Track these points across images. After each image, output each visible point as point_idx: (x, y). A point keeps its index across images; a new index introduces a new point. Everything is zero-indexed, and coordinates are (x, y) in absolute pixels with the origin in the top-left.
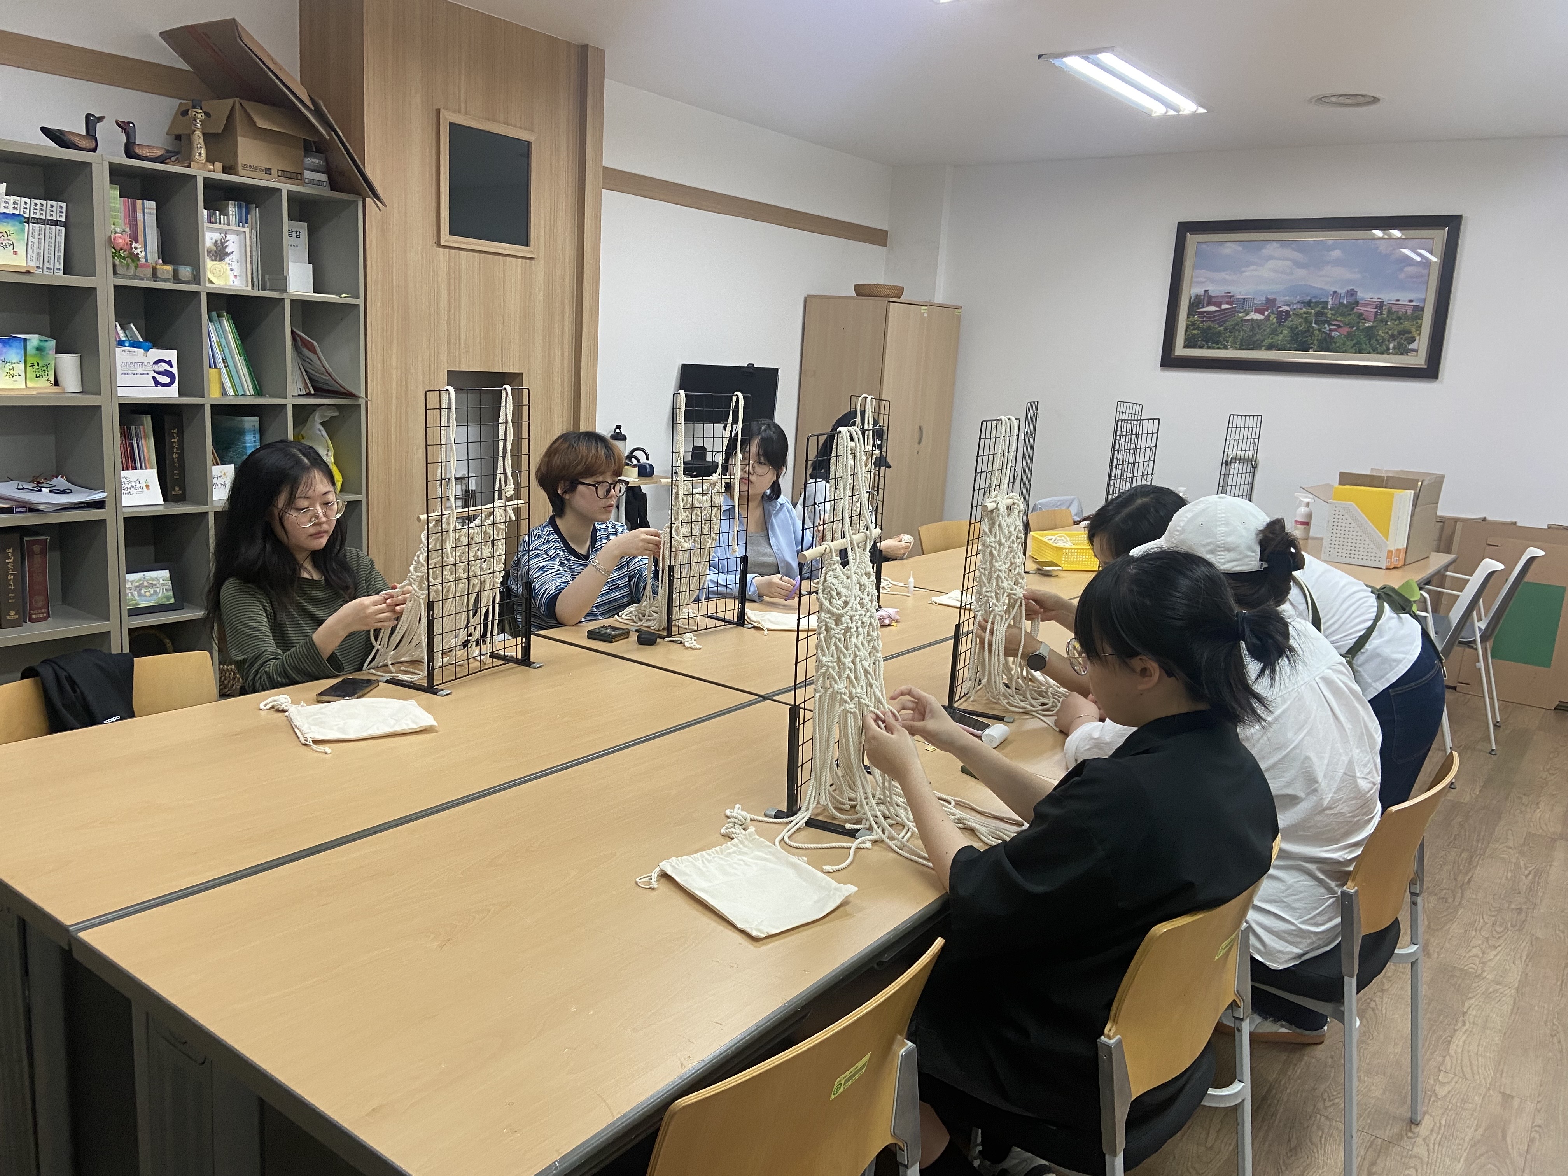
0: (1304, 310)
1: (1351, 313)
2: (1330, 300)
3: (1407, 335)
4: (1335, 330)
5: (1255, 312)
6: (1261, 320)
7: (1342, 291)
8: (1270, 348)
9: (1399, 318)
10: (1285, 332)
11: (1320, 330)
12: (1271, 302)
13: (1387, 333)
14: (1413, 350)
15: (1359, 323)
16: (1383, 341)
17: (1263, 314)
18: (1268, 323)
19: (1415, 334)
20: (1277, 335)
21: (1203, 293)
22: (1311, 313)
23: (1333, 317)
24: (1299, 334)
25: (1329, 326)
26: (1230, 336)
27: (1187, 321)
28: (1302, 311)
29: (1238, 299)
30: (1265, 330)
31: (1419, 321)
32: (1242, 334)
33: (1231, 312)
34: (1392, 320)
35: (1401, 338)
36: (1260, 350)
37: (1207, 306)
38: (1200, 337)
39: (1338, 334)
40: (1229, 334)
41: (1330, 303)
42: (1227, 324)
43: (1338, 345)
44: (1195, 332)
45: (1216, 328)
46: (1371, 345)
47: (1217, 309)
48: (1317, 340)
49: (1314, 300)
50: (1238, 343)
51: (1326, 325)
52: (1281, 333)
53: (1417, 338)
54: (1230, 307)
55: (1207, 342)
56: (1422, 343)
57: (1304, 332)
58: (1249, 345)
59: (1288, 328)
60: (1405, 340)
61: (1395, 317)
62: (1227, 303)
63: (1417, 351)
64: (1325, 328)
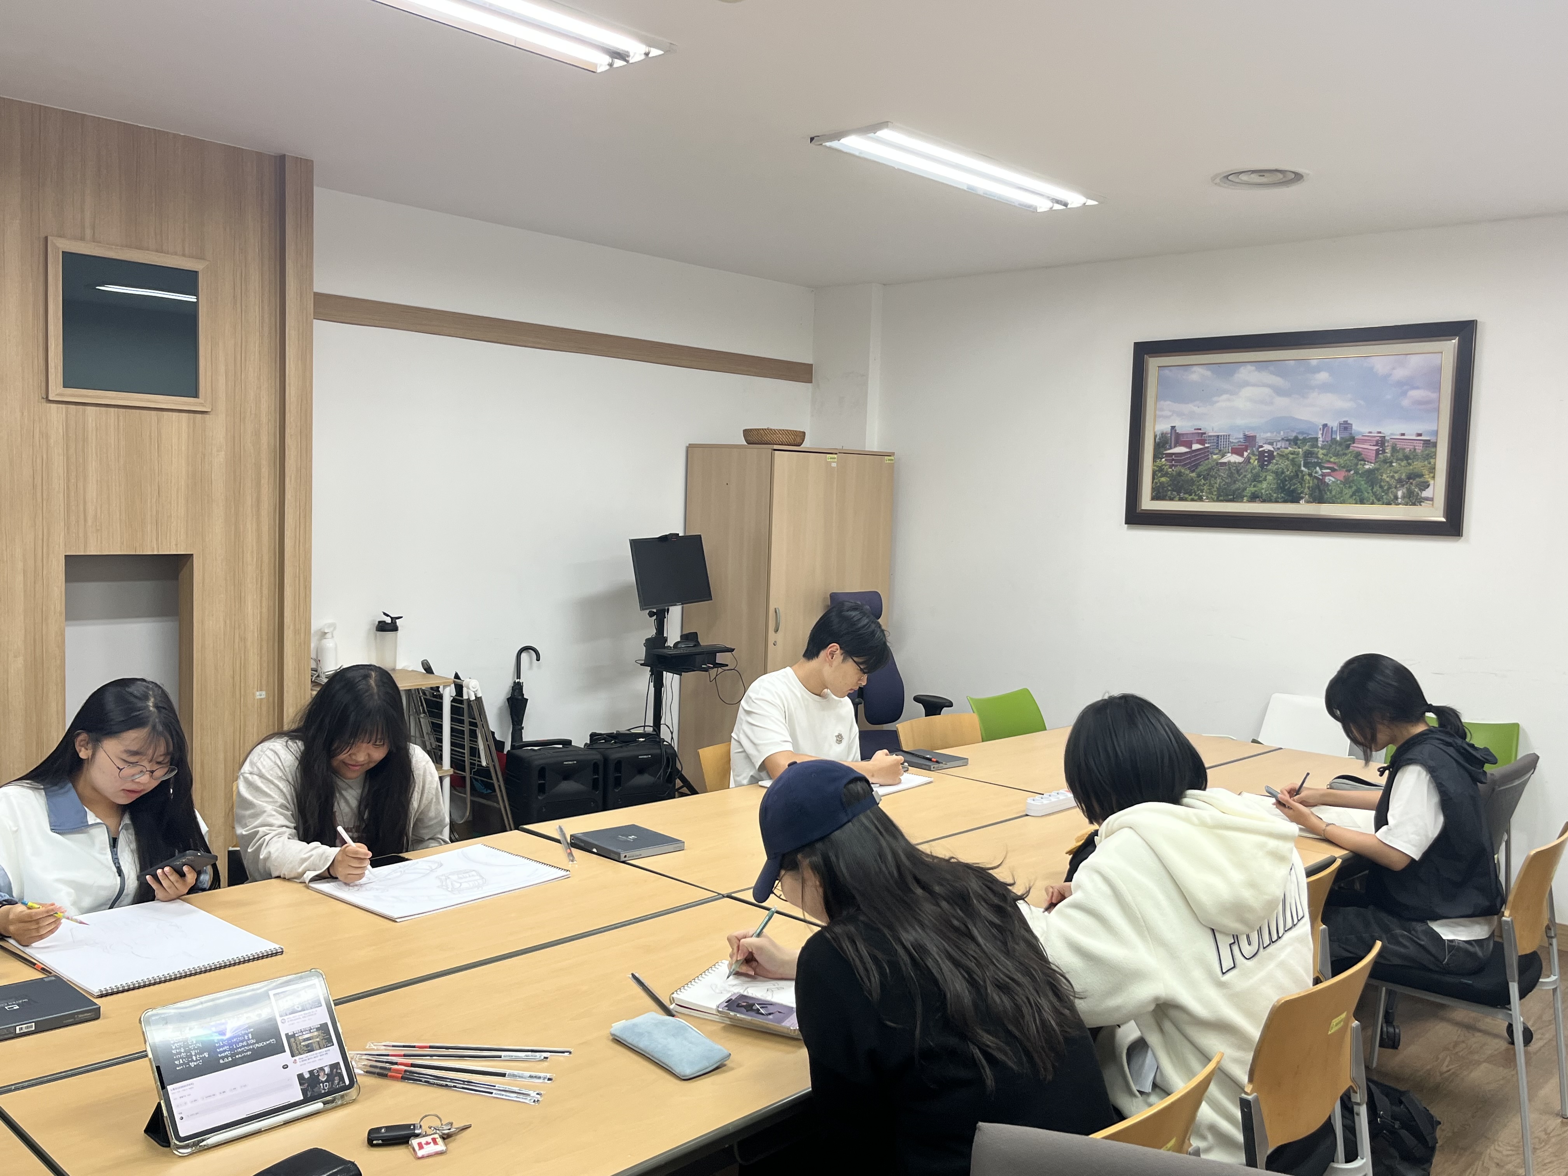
0: (1290, 449)
1: (1347, 452)
2: (1320, 436)
3: (1418, 479)
4: (1329, 475)
5: (1232, 453)
6: (1240, 463)
7: (1334, 424)
8: (1254, 498)
9: (1407, 458)
10: (1270, 478)
11: (1310, 475)
12: (1250, 440)
13: (1393, 477)
14: (1427, 499)
15: (1357, 464)
16: (1389, 488)
17: (1242, 455)
18: (1249, 467)
19: (1427, 477)
20: (1260, 482)
21: (1169, 430)
22: (1298, 454)
23: (1325, 457)
24: (1286, 481)
25: (1321, 469)
26: (1204, 484)
27: (1154, 466)
28: (1287, 451)
29: (1210, 436)
30: (1245, 476)
31: (1432, 461)
32: (1218, 481)
33: (1204, 454)
34: (1397, 460)
35: (1411, 483)
36: (1242, 501)
37: (1175, 446)
38: (1169, 486)
39: (1333, 480)
40: (1203, 481)
41: (1321, 439)
42: (1200, 469)
43: (1334, 493)
44: (1163, 479)
45: (1187, 475)
46: (1374, 494)
47: (1187, 450)
48: (1309, 488)
49: (1301, 437)
50: (1215, 493)
51: (1318, 468)
52: (1265, 479)
53: (1432, 482)
54: (1201, 447)
55: (1179, 493)
56: (1438, 488)
57: (1291, 479)
58: (1227, 495)
59: (1272, 472)
60: (1416, 486)
61: (1400, 456)
62: (1199, 442)
63: (1432, 499)
64: (1316, 472)
